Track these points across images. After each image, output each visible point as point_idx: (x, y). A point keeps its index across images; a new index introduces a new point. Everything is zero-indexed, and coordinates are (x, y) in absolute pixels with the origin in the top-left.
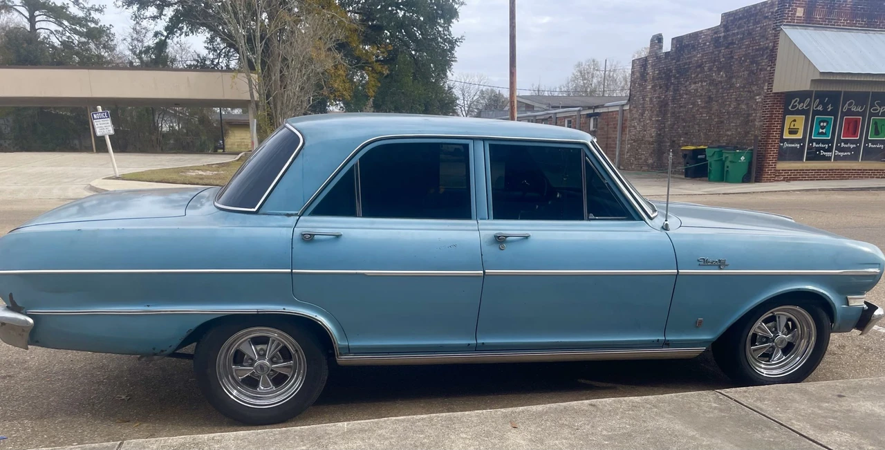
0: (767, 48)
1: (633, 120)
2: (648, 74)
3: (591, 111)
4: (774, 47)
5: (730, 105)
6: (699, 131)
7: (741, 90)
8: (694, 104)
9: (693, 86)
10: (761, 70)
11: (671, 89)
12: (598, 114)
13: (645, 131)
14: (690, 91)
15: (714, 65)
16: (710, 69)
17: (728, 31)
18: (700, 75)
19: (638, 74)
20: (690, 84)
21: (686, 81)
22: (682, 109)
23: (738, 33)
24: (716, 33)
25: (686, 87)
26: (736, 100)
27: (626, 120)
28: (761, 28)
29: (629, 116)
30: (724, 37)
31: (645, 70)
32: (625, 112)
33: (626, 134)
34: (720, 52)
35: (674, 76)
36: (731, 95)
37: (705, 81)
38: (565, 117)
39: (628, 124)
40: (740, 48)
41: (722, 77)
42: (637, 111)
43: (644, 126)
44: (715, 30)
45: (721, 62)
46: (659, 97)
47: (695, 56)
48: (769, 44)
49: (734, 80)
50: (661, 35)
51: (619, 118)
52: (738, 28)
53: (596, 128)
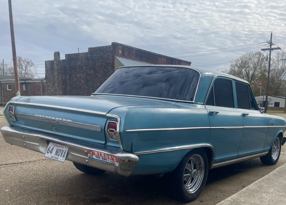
0: (110, 63)
1: (49, 87)
2: (54, 68)
3: (24, 82)
4: (113, 63)
5: (97, 84)
6: (84, 93)
7: (101, 78)
8: (80, 82)
9: (78, 75)
10: (109, 71)
11: (68, 75)
12: (27, 83)
13: (56, 92)
14: (77, 77)
15: (87, 67)
16: (86, 69)
17: (92, 55)
18: (81, 71)
19: (49, 67)
20: (77, 74)
21: (75, 73)
22: (74, 84)
23: (97, 56)
24: (86, 55)
25: (75, 75)
26: (99, 82)
27: (45, 87)
28: (107, 55)
29: (46, 85)
30: (91, 57)
31: (52, 66)
32: (44, 83)
33: (46, 93)
34: (90, 62)
35: (69, 70)
36: (97, 80)
37: (84, 73)
38: (7, 84)
39: (46, 88)
40: (98, 62)
41: (92, 72)
42: (51, 83)
43: (55, 90)
44: (86, 54)
45: (90, 67)
46: (62, 78)
47: (78, 63)
48: (110, 62)
49: (97, 74)
50: (59, 52)
51: (41, 85)
52: (97, 54)
53: (27, 89)
